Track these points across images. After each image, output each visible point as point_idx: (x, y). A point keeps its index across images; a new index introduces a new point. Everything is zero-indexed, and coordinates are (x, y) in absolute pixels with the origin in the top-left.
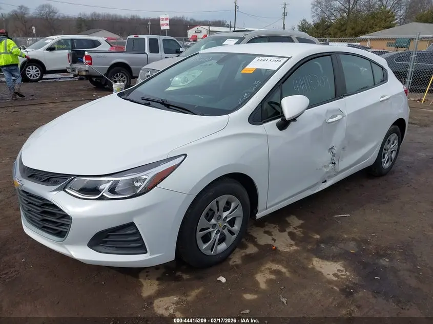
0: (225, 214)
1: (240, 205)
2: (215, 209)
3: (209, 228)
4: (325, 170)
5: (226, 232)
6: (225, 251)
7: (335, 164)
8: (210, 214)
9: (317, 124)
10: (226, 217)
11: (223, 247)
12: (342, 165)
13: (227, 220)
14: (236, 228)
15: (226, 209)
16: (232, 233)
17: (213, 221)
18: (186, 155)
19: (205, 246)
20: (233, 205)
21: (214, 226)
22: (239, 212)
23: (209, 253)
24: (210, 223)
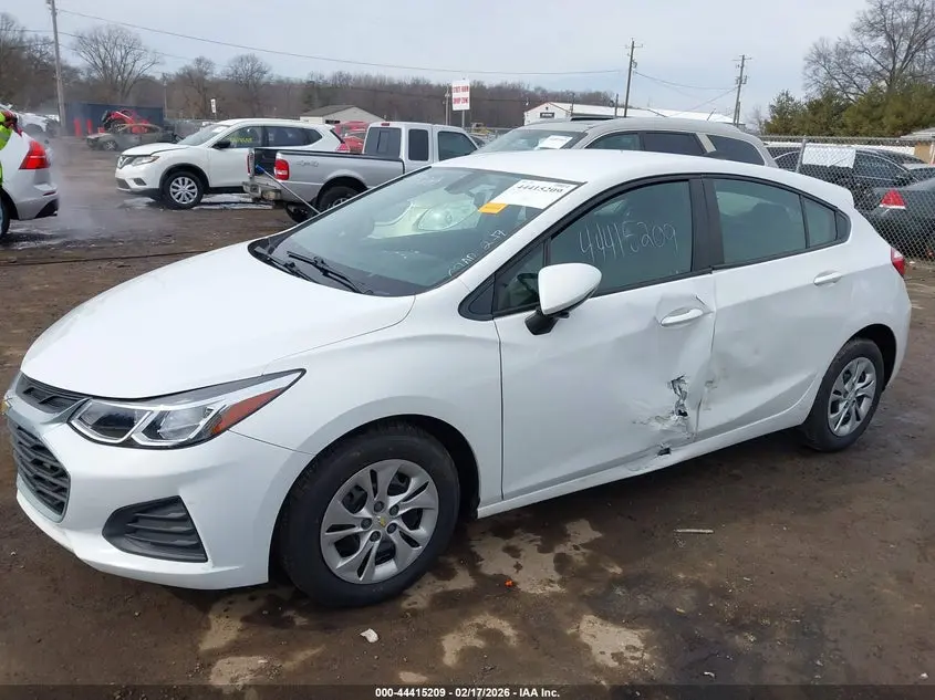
0: (393, 500)
1: (432, 486)
2: (368, 486)
3: (354, 526)
4: (658, 427)
5: (395, 537)
6: (394, 577)
7: (685, 414)
8: (357, 495)
9: (633, 326)
10: (396, 507)
11: (388, 569)
12: (710, 418)
13: (400, 512)
14: (423, 532)
15: (393, 491)
16: (412, 542)
17: (365, 513)
18: (303, 371)
19: (341, 563)
20: (414, 484)
21: (366, 523)
22: (429, 499)
23: (352, 577)
24: (357, 515)
